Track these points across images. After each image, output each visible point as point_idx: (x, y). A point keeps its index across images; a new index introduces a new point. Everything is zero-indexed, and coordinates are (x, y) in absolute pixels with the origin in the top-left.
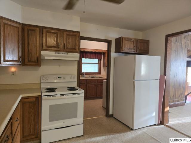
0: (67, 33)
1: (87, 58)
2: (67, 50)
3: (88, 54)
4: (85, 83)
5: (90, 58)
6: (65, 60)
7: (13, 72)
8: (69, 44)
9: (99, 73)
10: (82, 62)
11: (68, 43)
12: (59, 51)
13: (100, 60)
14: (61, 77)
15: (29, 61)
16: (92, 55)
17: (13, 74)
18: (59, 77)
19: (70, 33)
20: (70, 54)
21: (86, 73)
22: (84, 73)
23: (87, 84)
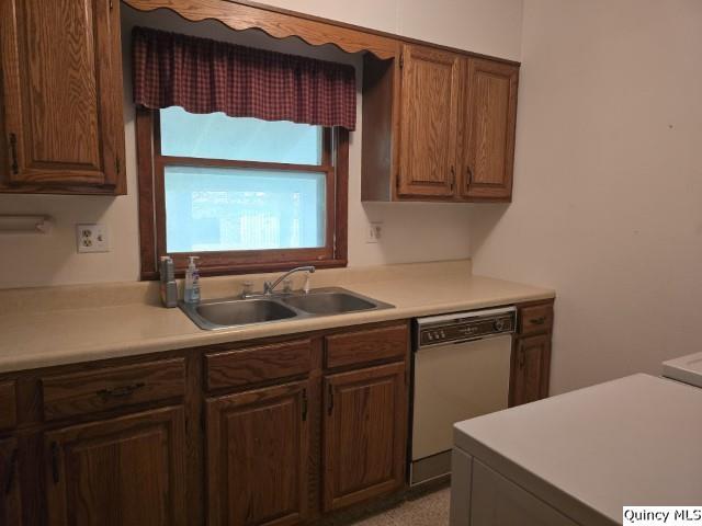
1: (212, 107)
3: (221, 72)
4: (177, 400)
5: (240, 110)
9: (335, 251)
10: (164, 152)
13: (335, 140)
16: (258, 82)
21: (204, 256)
22: (181, 258)
23: (210, 401)
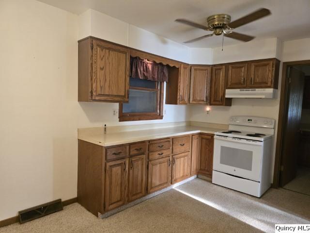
0: (256, 64)
2: (254, 86)
6: (261, 98)
7: (208, 111)
8: (258, 77)
11: (256, 76)
12: (244, 88)
14: (251, 120)
15: (214, 101)
17: (208, 113)
18: (249, 120)
19: (259, 63)
20: (258, 91)
